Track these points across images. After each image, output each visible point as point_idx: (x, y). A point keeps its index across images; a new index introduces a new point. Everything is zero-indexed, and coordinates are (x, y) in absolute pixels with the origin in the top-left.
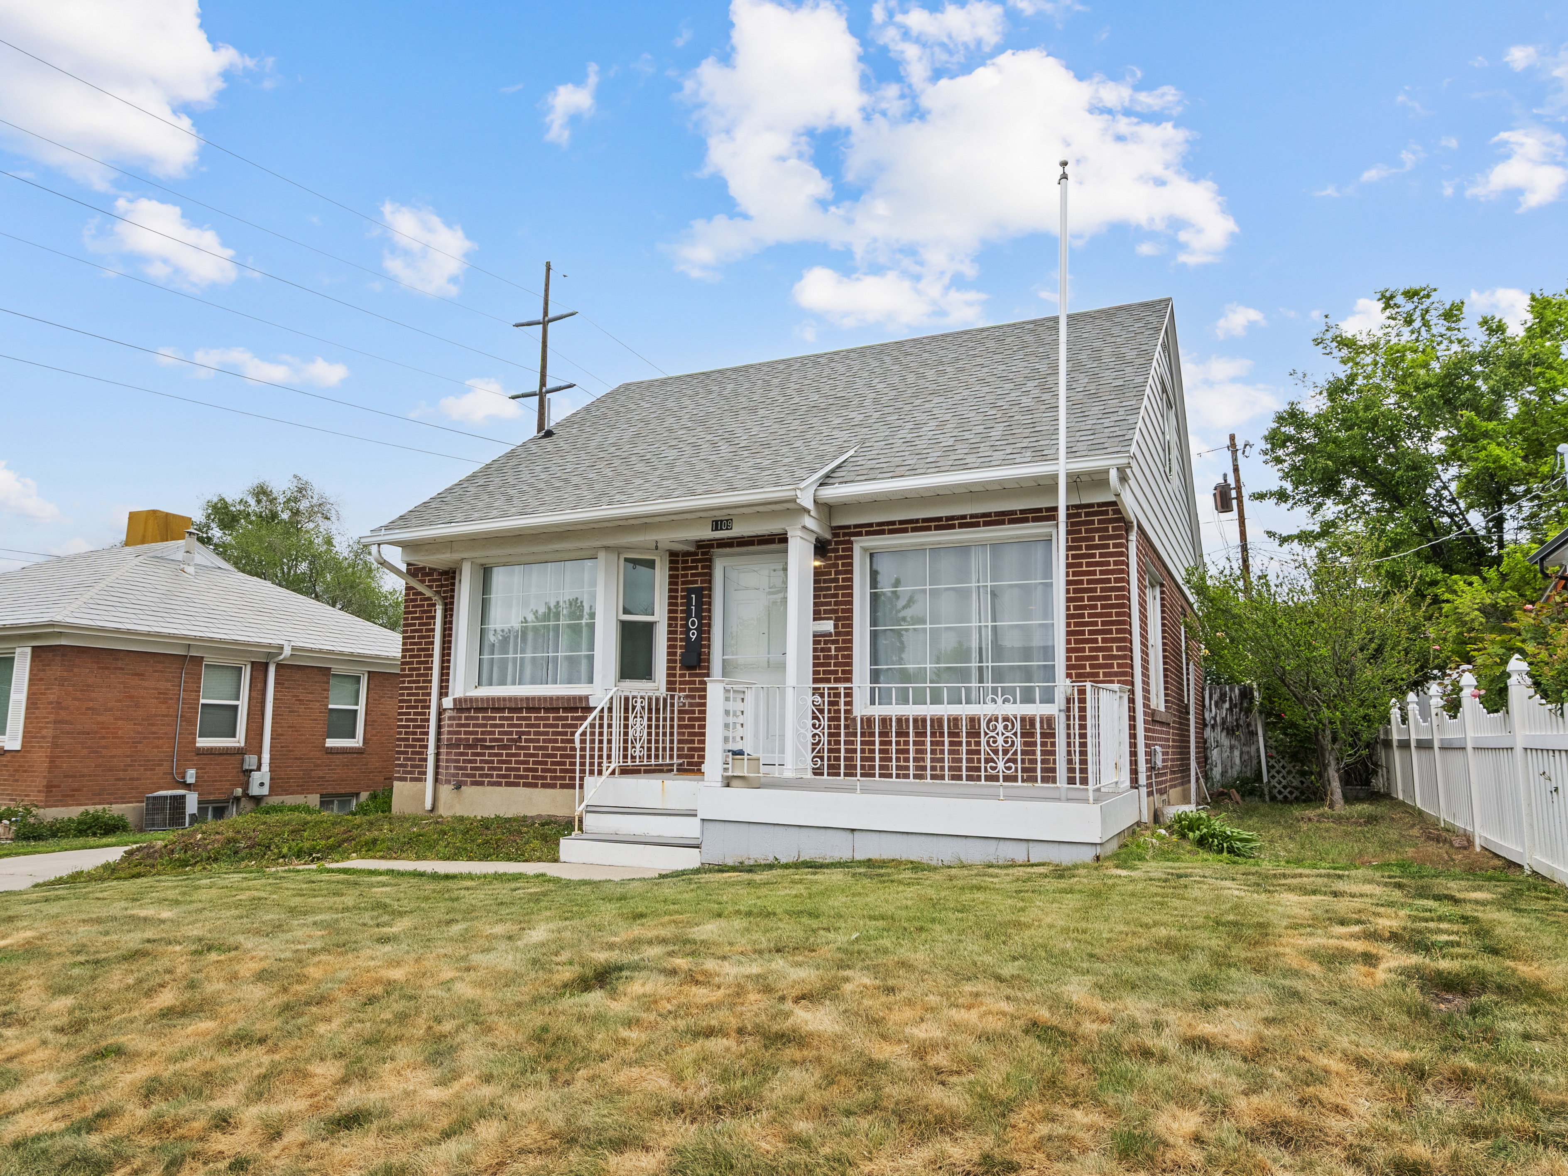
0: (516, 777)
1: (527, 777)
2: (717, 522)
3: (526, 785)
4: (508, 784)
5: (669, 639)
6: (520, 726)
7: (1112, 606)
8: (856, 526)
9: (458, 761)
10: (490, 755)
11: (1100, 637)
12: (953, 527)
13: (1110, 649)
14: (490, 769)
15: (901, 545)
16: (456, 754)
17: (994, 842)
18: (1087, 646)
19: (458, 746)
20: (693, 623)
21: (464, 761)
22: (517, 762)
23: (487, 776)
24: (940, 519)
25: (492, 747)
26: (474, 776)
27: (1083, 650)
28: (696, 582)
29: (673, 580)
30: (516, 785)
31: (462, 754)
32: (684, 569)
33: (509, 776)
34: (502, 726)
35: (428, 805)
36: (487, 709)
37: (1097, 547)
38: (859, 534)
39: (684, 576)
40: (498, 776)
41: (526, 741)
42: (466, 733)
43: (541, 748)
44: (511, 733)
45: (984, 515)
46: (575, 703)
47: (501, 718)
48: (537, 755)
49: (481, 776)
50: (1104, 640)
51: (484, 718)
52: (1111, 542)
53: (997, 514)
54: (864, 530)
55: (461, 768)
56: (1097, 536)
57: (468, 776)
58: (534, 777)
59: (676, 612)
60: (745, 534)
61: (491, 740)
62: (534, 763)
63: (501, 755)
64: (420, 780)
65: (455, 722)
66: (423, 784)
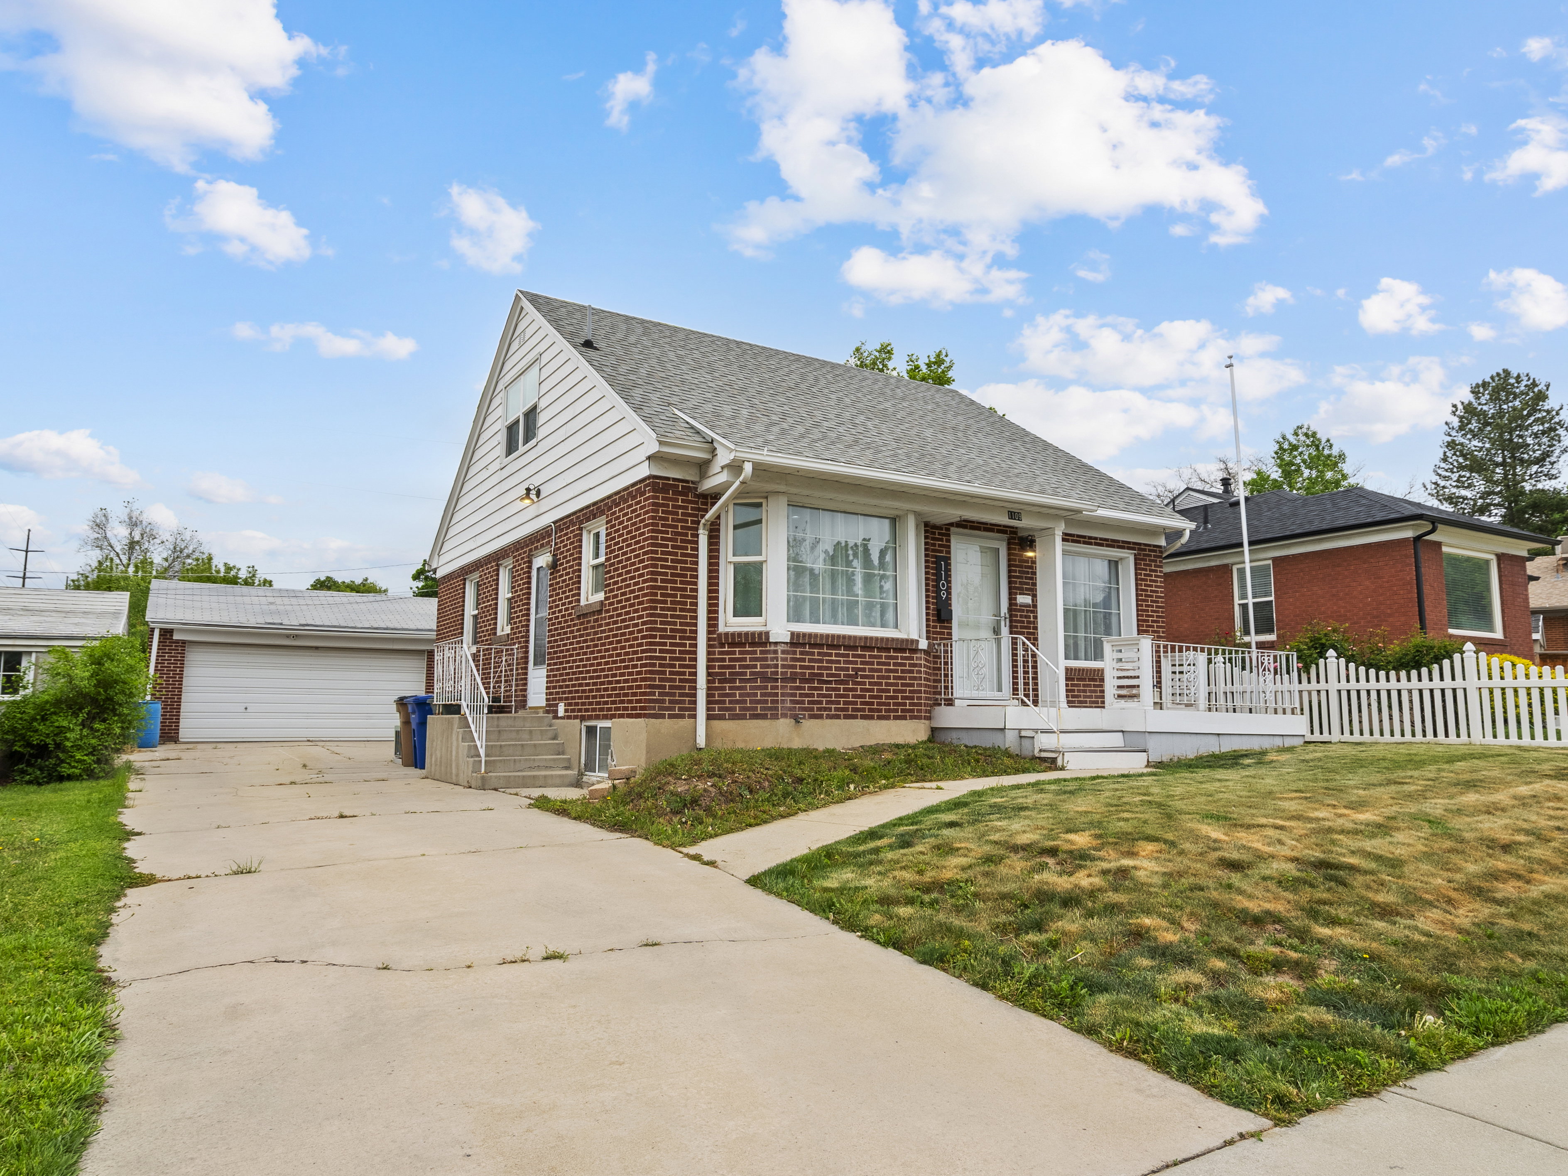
0: (854, 710)
1: (864, 710)
2: (1013, 512)
3: (864, 717)
4: (846, 717)
6: (856, 663)
9: (795, 695)
10: (827, 689)
11: (1155, 625)
13: (1159, 632)
14: (828, 702)
16: (792, 688)
18: (1150, 629)
19: (794, 680)
20: (943, 585)
21: (801, 695)
22: (854, 696)
23: (825, 709)
25: (830, 682)
26: (812, 709)
28: (942, 552)
30: (854, 717)
31: (798, 688)
32: (933, 539)
33: (847, 710)
34: (839, 662)
35: (701, 741)
36: (824, 645)
40: (836, 709)
41: (862, 677)
42: (801, 667)
43: (876, 684)
44: (847, 669)
45: (1106, 540)
46: (907, 645)
47: (837, 655)
48: (872, 690)
49: (819, 709)
50: (1157, 627)
51: (819, 654)
53: (1112, 541)
55: (797, 702)
57: (805, 709)
58: (870, 710)
59: (929, 574)
61: (828, 675)
62: (871, 697)
63: (839, 689)
64: (682, 717)
65: (789, 656)
66: (686, 722)
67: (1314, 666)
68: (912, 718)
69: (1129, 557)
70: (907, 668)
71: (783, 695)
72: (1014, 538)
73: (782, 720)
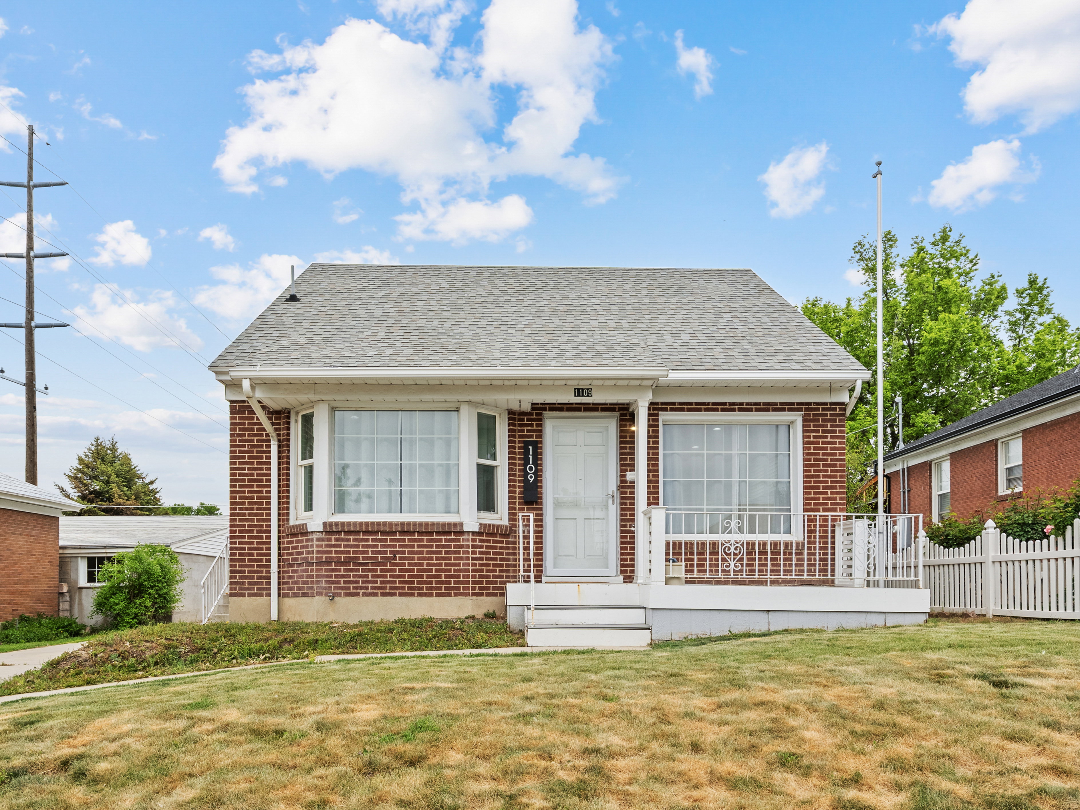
0: (392, 588)
1: (403, 588)
2: (579, 390)
3: (402, 595)
4: (383, 594)
5: (510, 481)
6: (394, 546)
7: (837, 471)
8: (662, 404)
9: (330, 576)
10: (364, 570)
11: (829, 491)
12: (734, 410)
13: (836, 499)
14: (364, 582)
15: (687, 420)
16: (327, 570)
17: (864, 615)
18: (821, 496)
19: (329, 564)
20: (531, 469)
21: (336, 576)
22: (392, 576)
23: (361, 588)
24: (725, 404)
25: (366, 564)
26: (348, 588)
27: (819, 499)
28: (532, 436)
29: (512, 434)
30: (393, 595)
31: (333, 570)
32: (520, 425)
33: (384, 588)
34: (375, 546)
35: (274, 616)
36: (359, 532)
37: (829, 432)
38: (666, 410)
39: (519, 431)
40: (373, 588)
41: (401, 559)
42: (336, 552)
43: (416, 565)
44: (385, 552)
45: (756, 404)
46: (450, 528)
47: (373, 540)
48: (412, 570)
49: (355, 588)
50: (832, 493)
51: (355, 540)
52: (838, 429)
53: (765, 404)
54: (669, 407)
55: (333, 582)
56: (829, 424)
57: (341, 588)
58: (410, 588)
59: (514, 459)
60: (608, 402)
61: (365, 558)
62: (410, 576)
63: (375, 570)
64: (260, 595)
65: (324, 543)
66: (264, 598)
67: (1069, 527)
68: (456, 595)
69: (797, 418)
70: (452, 549)
71: (318, 576)
72: (625, 415)
73: (317, 598)
